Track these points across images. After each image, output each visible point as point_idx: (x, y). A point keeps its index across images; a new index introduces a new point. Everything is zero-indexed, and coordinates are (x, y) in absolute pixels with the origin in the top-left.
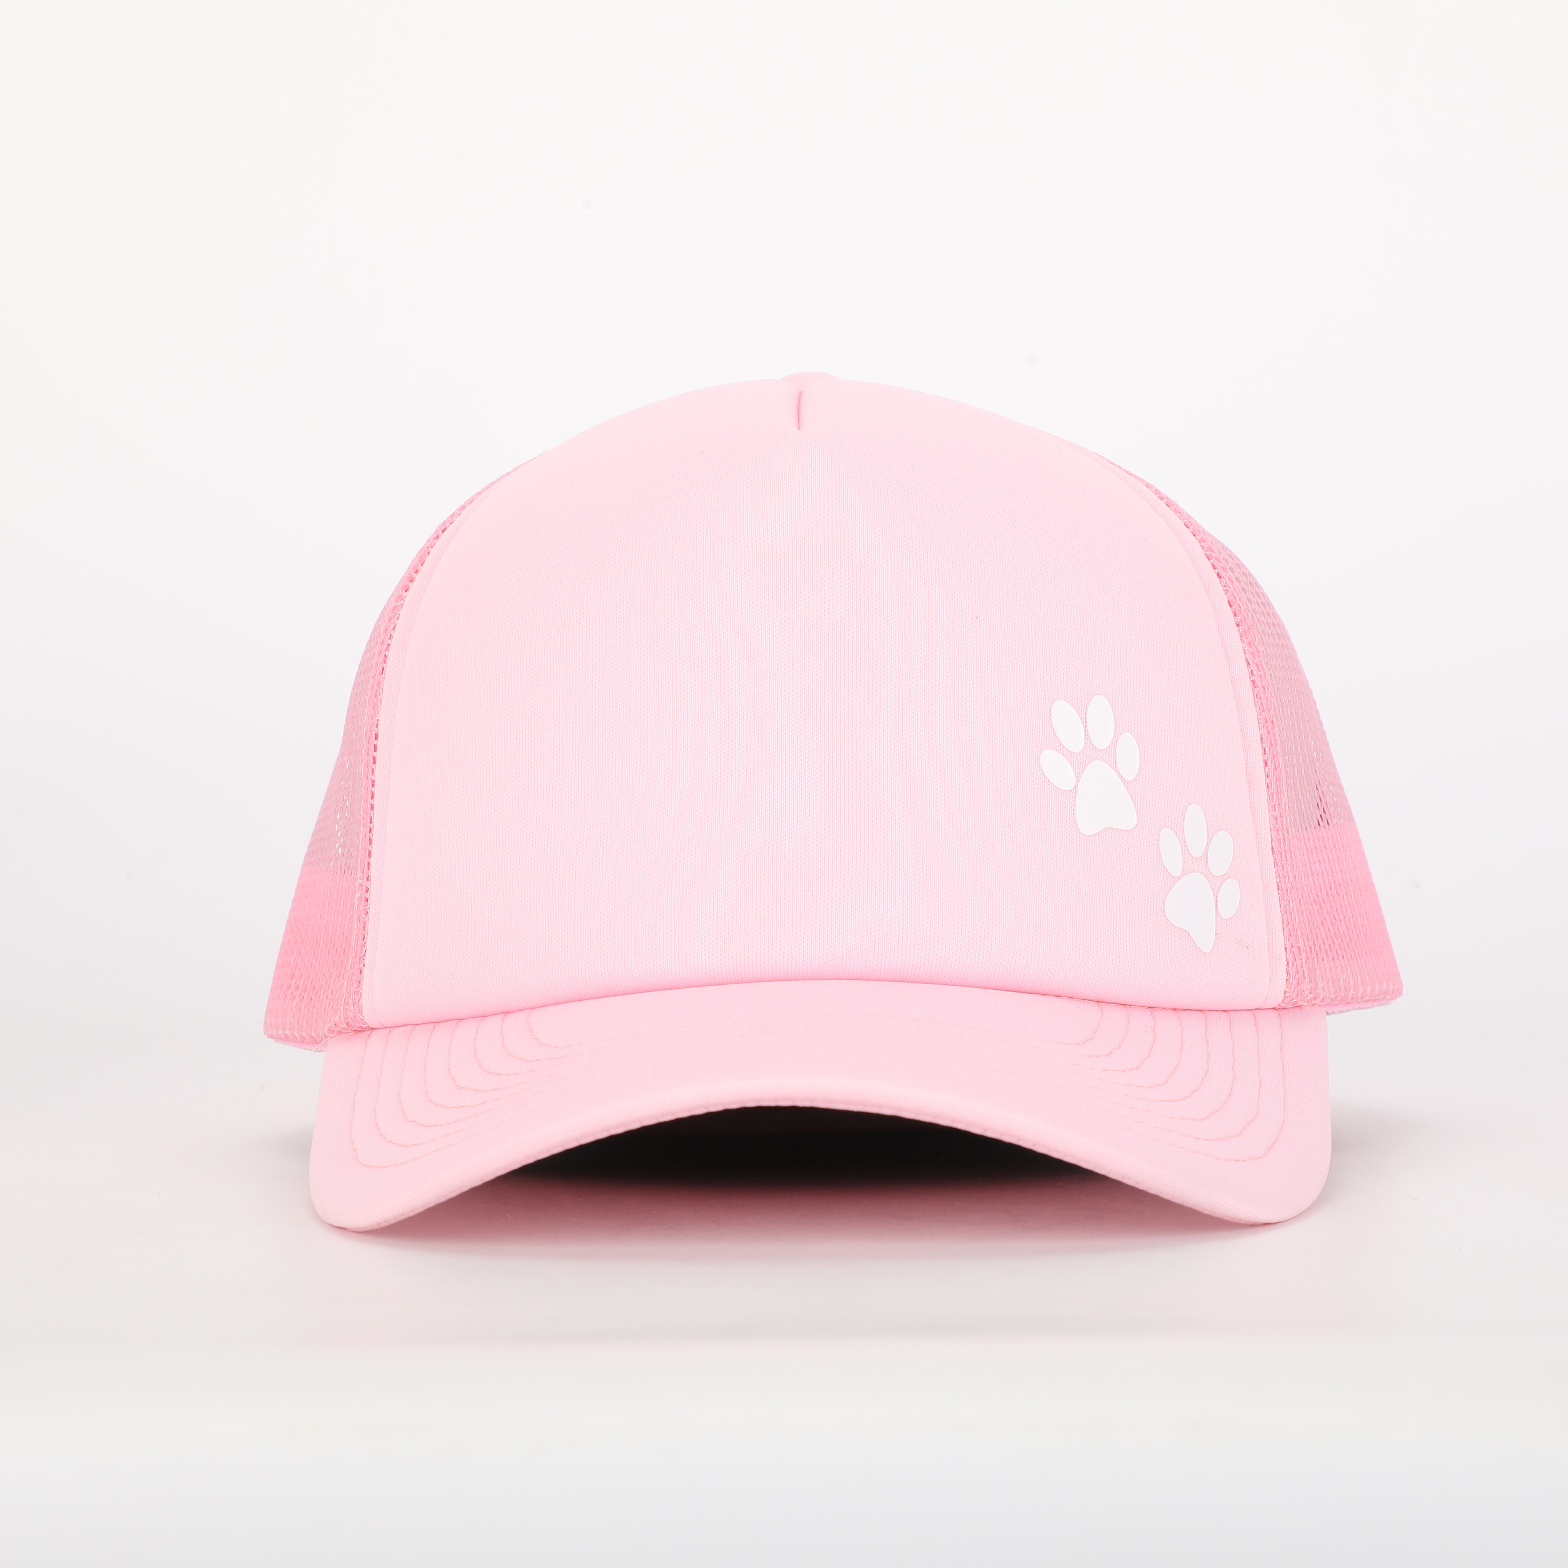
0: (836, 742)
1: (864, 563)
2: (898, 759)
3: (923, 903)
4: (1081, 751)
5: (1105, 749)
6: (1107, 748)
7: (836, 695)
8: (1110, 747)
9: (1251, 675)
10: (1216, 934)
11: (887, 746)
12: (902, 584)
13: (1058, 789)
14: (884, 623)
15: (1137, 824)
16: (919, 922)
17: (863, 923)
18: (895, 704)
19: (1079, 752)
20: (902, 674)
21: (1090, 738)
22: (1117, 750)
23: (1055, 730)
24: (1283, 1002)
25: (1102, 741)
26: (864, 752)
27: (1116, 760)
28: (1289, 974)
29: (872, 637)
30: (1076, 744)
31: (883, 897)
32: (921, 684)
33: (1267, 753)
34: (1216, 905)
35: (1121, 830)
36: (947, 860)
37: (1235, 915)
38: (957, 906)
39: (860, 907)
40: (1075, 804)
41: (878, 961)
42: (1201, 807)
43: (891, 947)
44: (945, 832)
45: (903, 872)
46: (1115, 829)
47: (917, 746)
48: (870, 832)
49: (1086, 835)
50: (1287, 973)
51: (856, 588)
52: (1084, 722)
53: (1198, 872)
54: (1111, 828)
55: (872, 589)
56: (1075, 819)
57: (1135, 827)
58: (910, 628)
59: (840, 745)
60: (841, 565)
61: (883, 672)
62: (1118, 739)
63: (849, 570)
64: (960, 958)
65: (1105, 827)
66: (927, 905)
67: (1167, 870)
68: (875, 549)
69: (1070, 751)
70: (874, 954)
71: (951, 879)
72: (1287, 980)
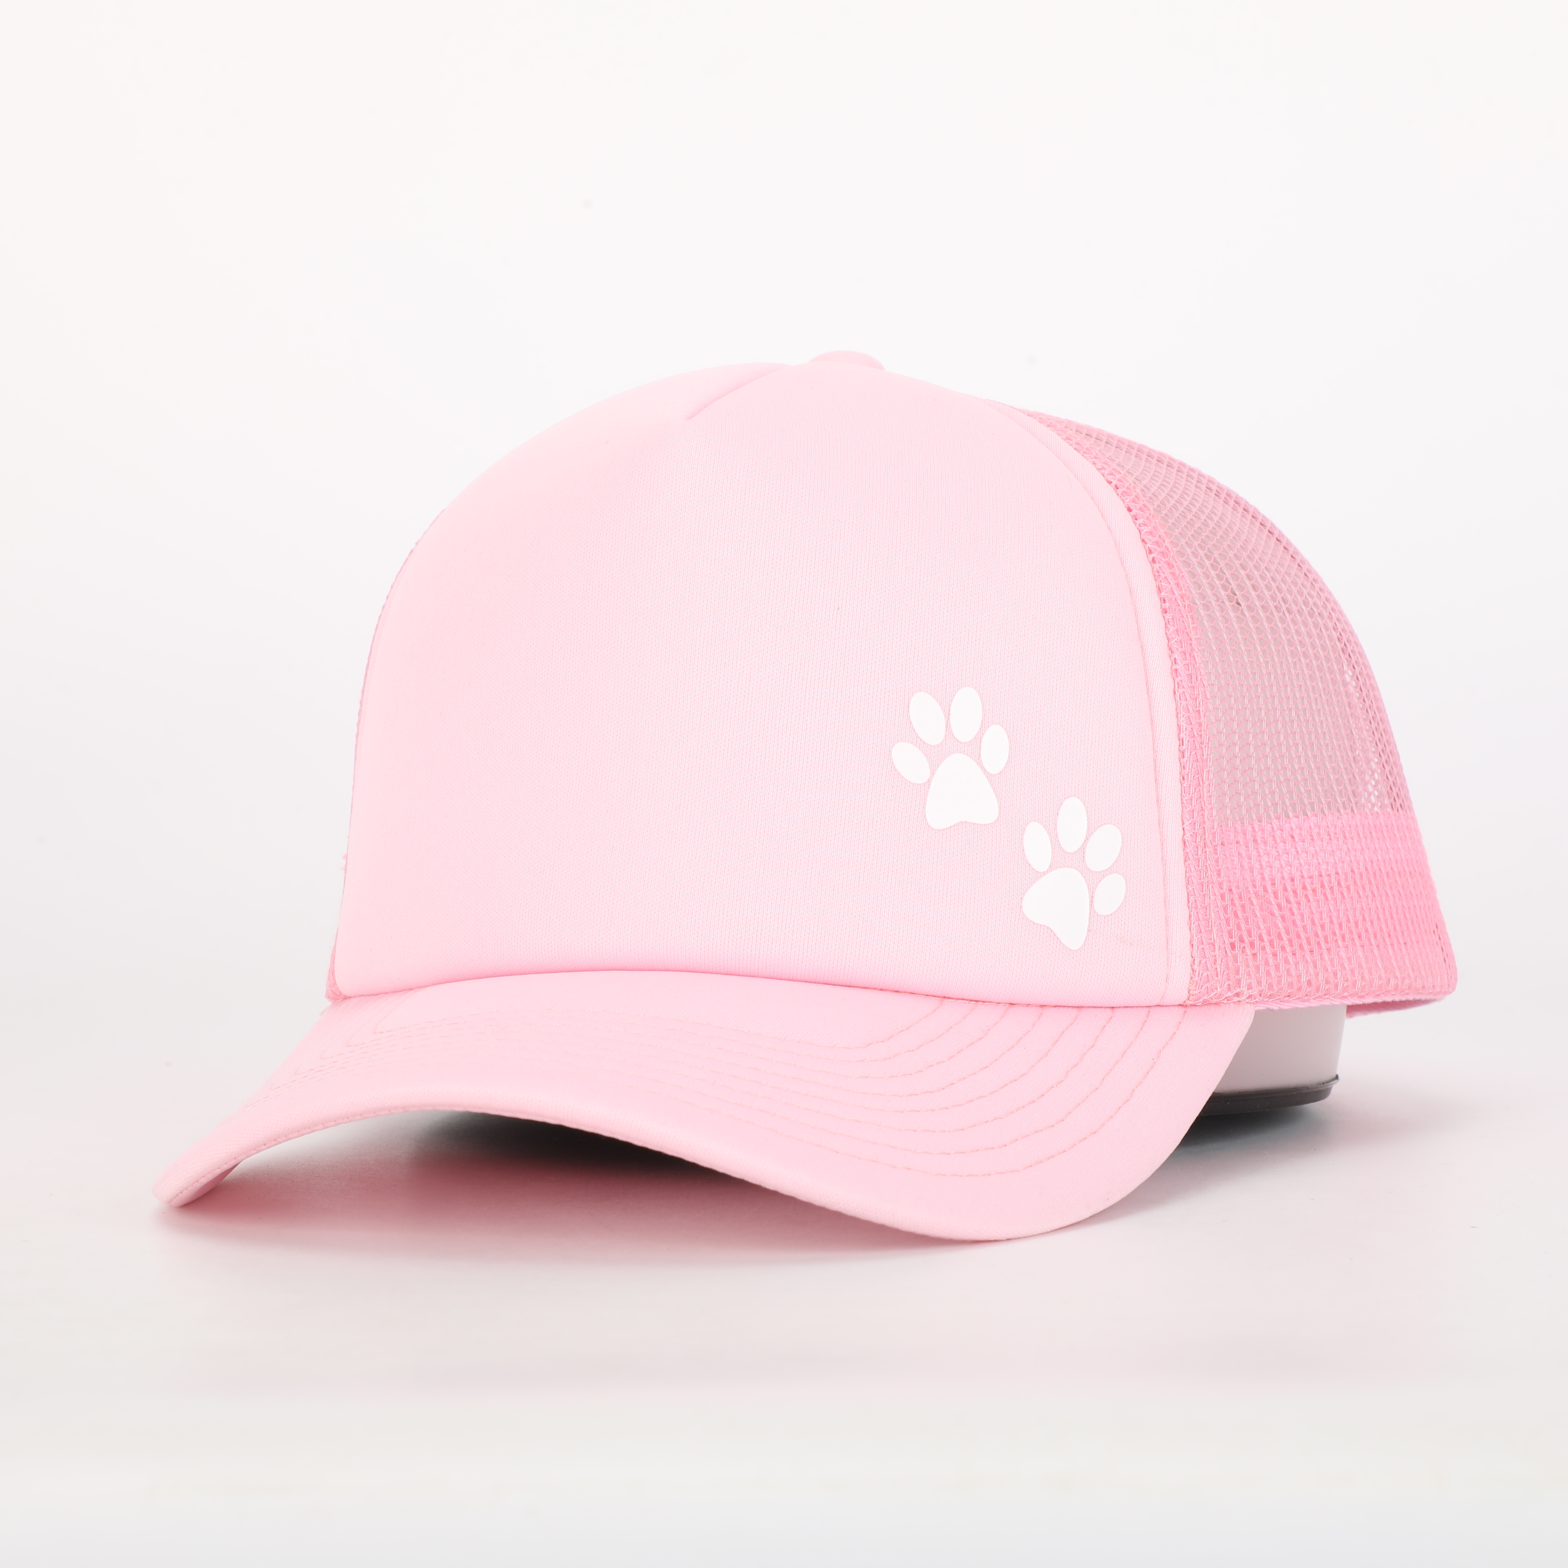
0: (684, 734)
1: (727, 554)
2: (742, 751)
3: (749, 896)
4: (940, 744)
5: (968, 742)
6: (972, 740)
7: (688, 687)
8: (975, 740)
9: (1174, 663)
10: (1088, 930)
11: (733, 738)
12: (763, 575)
13: (910, 782)
14: (741, 614)
15: (998, 819)
16: (743, 915)
17: (688, 915)
18: (745, 696)
19: (938, 746)
20: (755, 666)
21: (951, 731)
22: (982, 743)
23: (912, 722)
24: (1188, 999)
25: (964, 732)
26: (710, 743)
27: (980, 753)
28: (1194, 972)
29: (728, 628)
30: (933, 735)
31: (710, 889)
32: (773, 675)
33: (1184, 744)
34: (1092, 902)
35: (978, 824)
36: (779, 853)
37: (1117, 911)
38: (783, 899)
39: (687, 899)
40: (927, 798)
41: (701, 954)
42: (1082, 801)
43: (713, 939)
44: (781, 825)
45: (733, 864)
46: (972, 823)
47: (763, 738)
48: (706, 823)
49: (936, 830)
50: (1193, 971)
51: (717, 579)
52: (947, 715)
53: (1072, 867)
54: (966, 822)
55: (732, 581)
56: (925, 813)
57: (996, 821)
58: (767, 619)
59: (688, 736)
60: (704, 556)
61: (735, 663)
62: (985, 731)
63: (711, 561)
64: (783, 952)
65: (960, 821)
66: (752, 899)
67: (1030, 865)
68: (740, 540)
69: (928, 744)
70: (697, 946)
71: (780, 873)
72: (1192, 978)
